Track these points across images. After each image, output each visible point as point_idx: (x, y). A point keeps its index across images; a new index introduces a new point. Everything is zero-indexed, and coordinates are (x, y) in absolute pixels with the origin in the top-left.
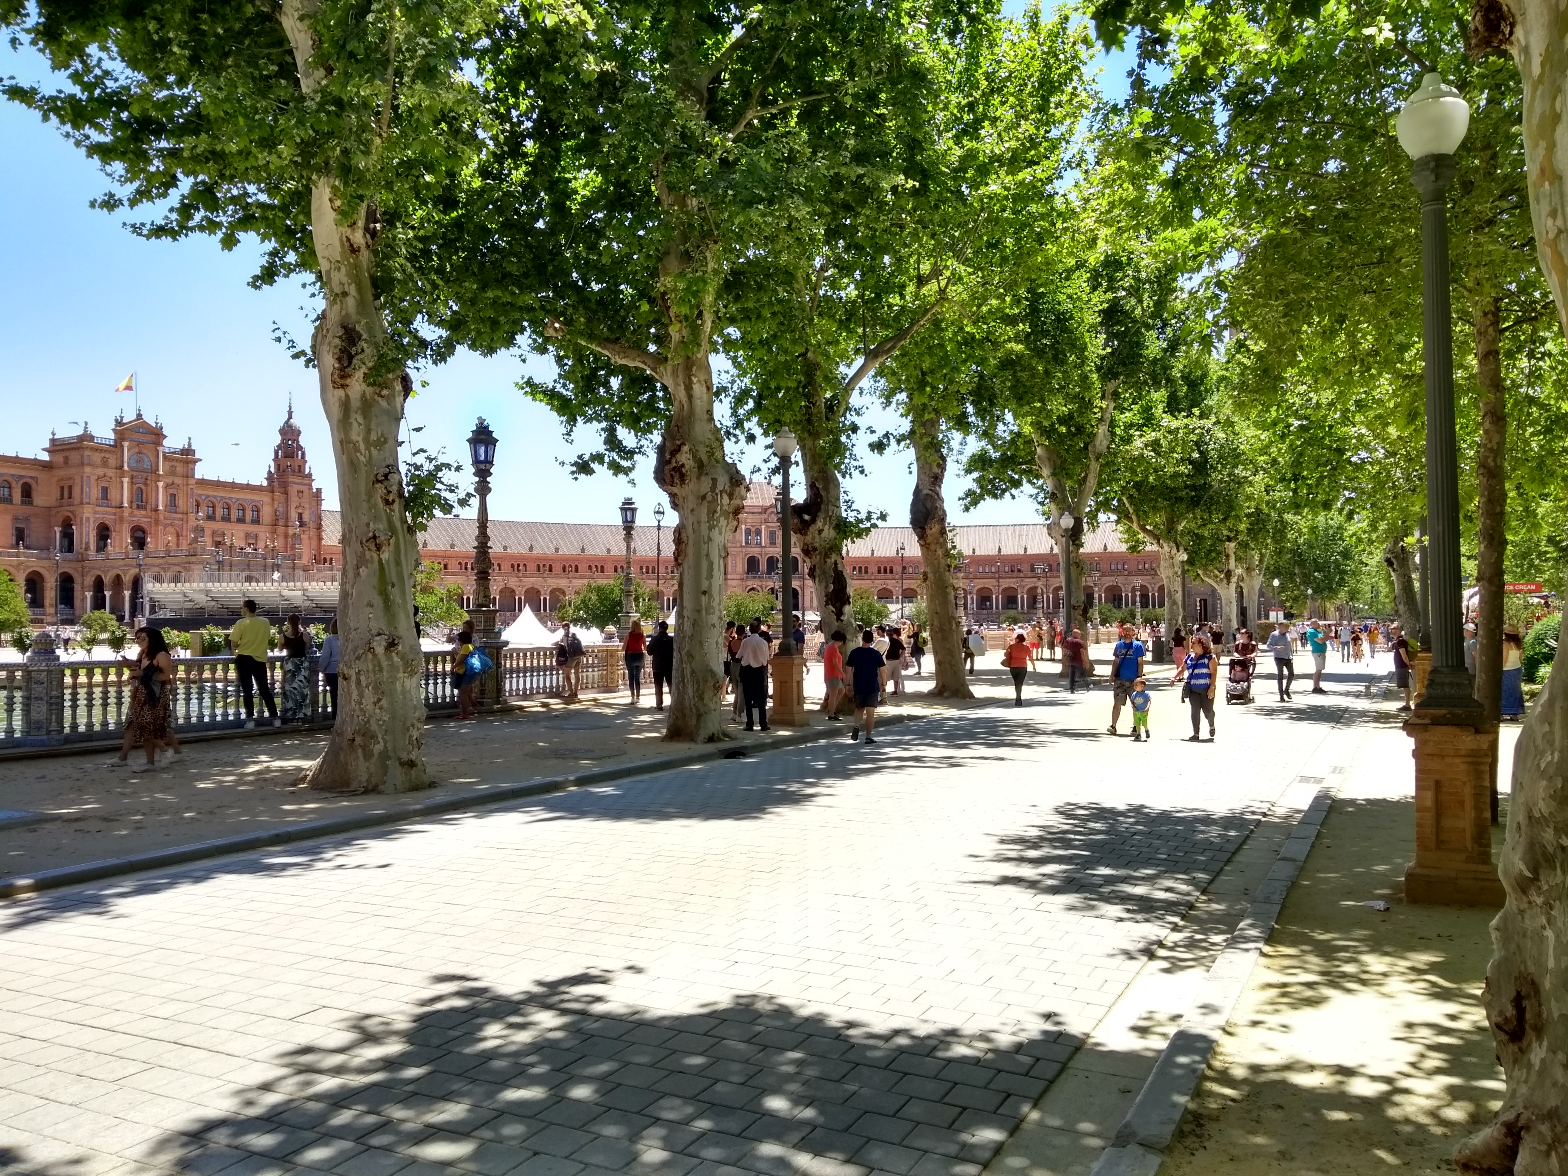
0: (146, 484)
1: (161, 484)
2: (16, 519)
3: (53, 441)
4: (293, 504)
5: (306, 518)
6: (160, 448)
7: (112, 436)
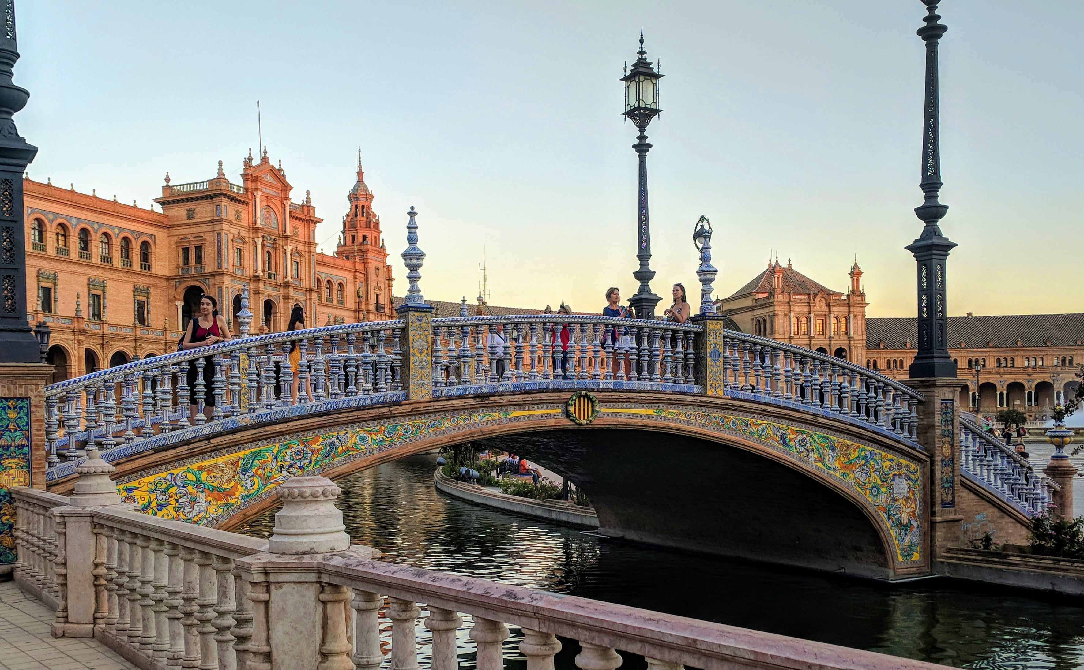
0: (275, 249)
1: (289, 249)
2: (136, 290)
3: (167, 188)
4: (372, 284)
5: (382, 301)
6: (287, 203)
7: (241, 183)
